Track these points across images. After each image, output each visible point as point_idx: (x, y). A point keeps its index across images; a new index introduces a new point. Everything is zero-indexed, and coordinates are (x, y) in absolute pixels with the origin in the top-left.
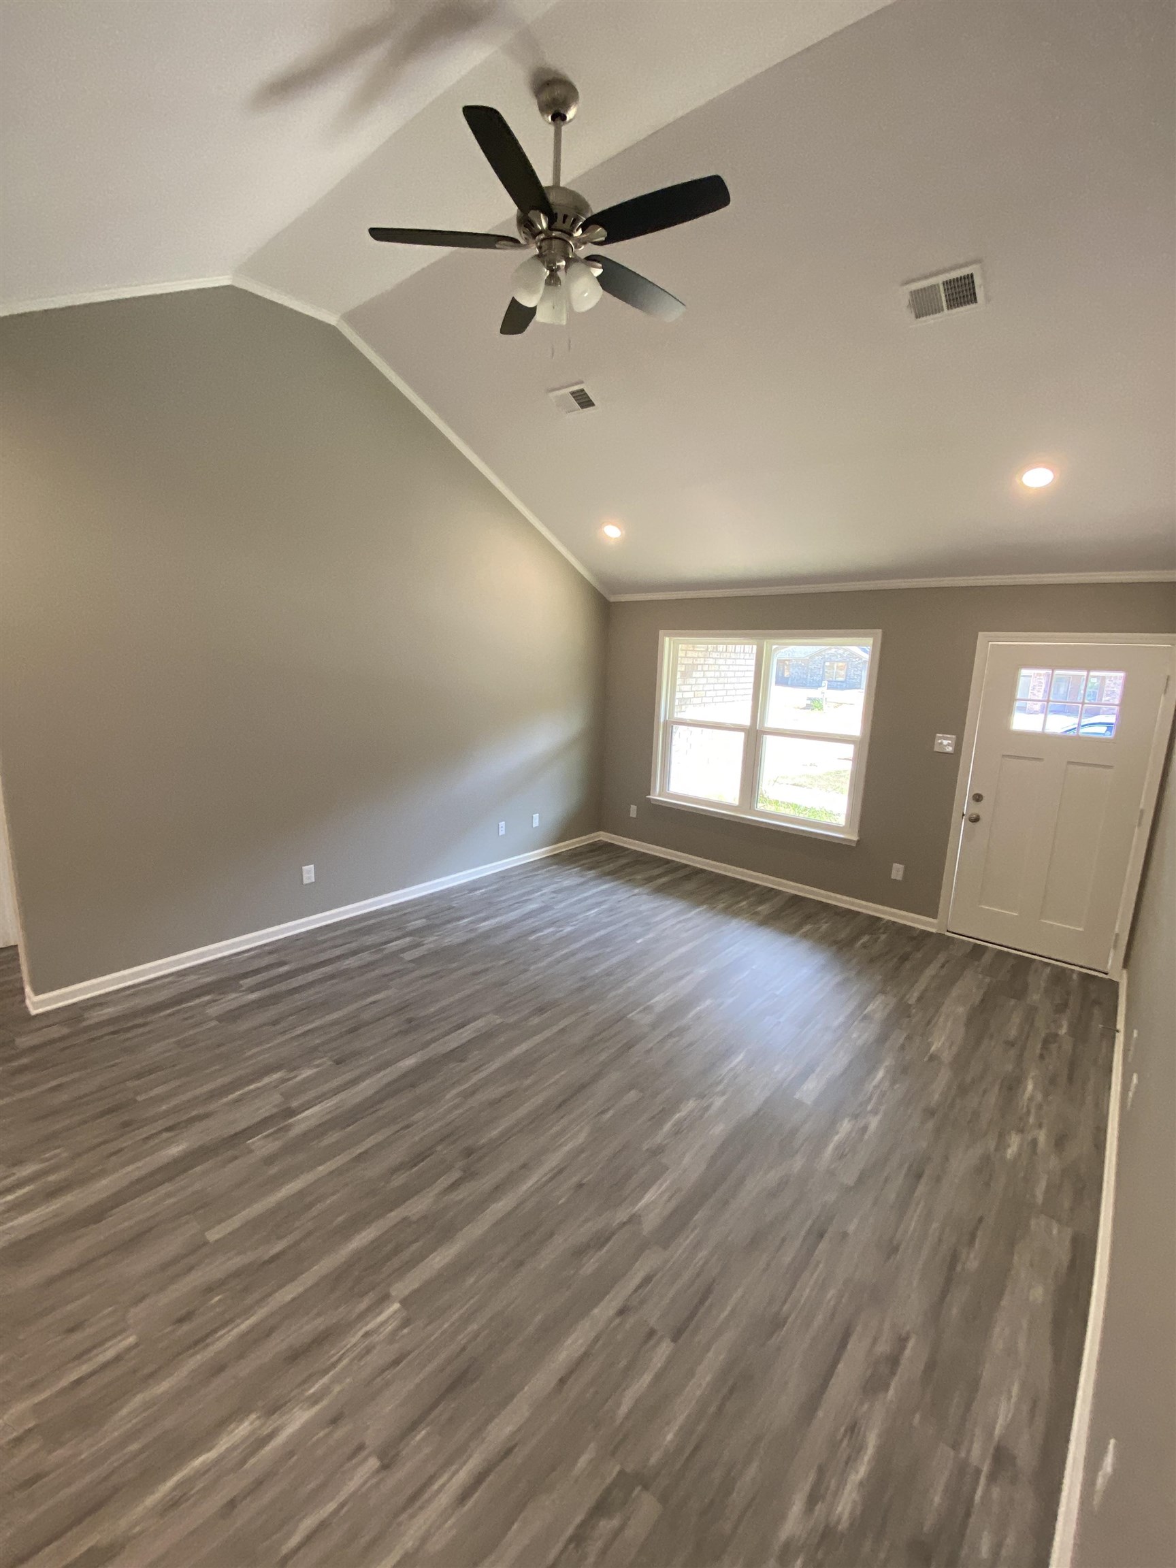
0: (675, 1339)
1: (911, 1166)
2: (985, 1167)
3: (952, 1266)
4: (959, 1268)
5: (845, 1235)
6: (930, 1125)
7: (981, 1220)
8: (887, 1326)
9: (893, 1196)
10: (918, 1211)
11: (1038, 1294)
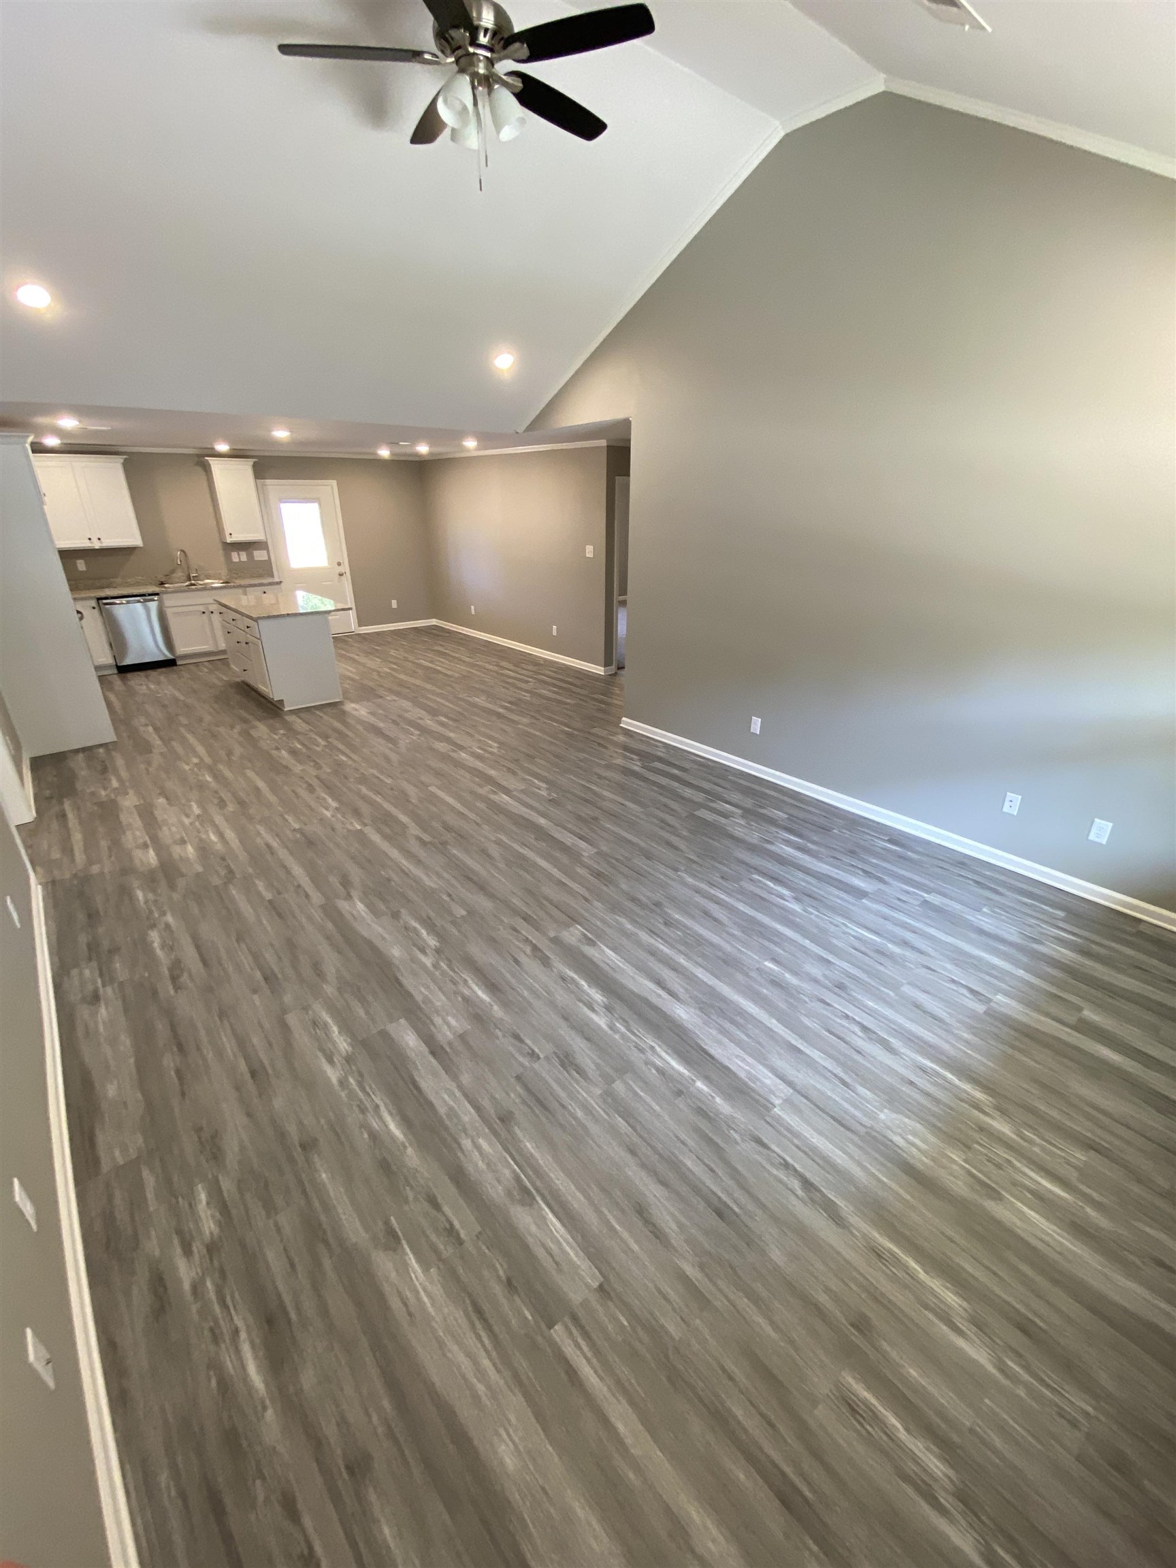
0: (270, 901)
1: (267, 1074)
2: (212, 1148)
3: (180, 1047)
4: (175, 1049)
5: (255, 991)
6: (292, 1129)
7: (183, 1094)
8: (190, 985)
9: (255, 1041)
10: (229, 1050)
11: (111, 1091)
